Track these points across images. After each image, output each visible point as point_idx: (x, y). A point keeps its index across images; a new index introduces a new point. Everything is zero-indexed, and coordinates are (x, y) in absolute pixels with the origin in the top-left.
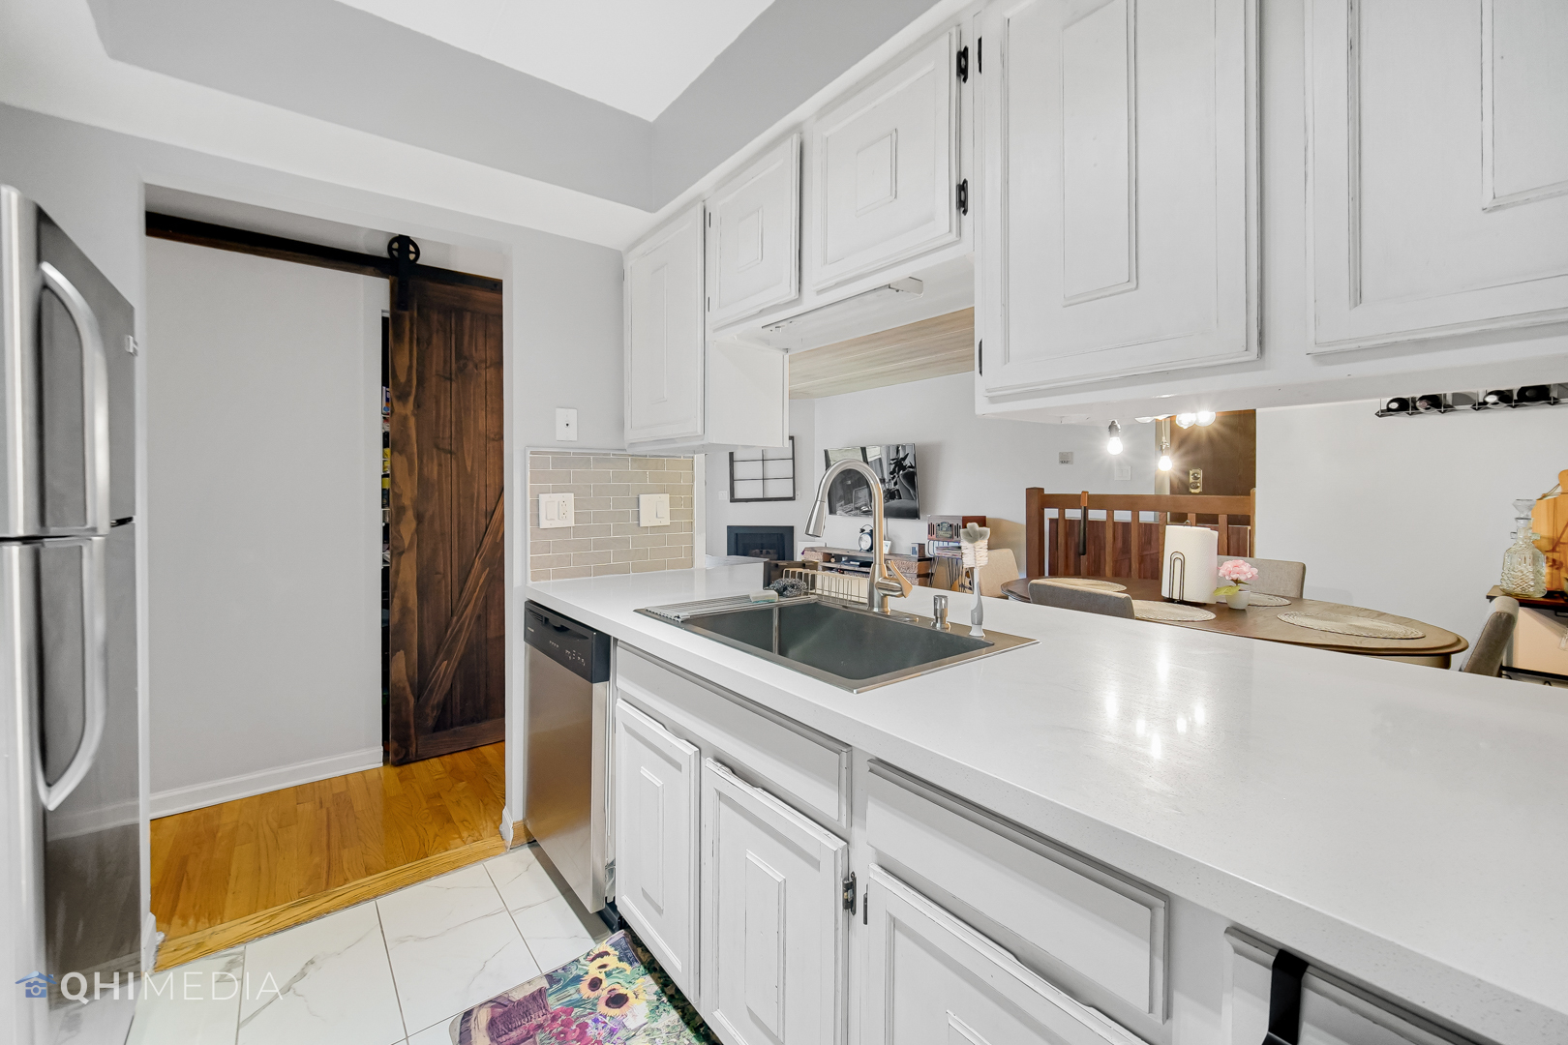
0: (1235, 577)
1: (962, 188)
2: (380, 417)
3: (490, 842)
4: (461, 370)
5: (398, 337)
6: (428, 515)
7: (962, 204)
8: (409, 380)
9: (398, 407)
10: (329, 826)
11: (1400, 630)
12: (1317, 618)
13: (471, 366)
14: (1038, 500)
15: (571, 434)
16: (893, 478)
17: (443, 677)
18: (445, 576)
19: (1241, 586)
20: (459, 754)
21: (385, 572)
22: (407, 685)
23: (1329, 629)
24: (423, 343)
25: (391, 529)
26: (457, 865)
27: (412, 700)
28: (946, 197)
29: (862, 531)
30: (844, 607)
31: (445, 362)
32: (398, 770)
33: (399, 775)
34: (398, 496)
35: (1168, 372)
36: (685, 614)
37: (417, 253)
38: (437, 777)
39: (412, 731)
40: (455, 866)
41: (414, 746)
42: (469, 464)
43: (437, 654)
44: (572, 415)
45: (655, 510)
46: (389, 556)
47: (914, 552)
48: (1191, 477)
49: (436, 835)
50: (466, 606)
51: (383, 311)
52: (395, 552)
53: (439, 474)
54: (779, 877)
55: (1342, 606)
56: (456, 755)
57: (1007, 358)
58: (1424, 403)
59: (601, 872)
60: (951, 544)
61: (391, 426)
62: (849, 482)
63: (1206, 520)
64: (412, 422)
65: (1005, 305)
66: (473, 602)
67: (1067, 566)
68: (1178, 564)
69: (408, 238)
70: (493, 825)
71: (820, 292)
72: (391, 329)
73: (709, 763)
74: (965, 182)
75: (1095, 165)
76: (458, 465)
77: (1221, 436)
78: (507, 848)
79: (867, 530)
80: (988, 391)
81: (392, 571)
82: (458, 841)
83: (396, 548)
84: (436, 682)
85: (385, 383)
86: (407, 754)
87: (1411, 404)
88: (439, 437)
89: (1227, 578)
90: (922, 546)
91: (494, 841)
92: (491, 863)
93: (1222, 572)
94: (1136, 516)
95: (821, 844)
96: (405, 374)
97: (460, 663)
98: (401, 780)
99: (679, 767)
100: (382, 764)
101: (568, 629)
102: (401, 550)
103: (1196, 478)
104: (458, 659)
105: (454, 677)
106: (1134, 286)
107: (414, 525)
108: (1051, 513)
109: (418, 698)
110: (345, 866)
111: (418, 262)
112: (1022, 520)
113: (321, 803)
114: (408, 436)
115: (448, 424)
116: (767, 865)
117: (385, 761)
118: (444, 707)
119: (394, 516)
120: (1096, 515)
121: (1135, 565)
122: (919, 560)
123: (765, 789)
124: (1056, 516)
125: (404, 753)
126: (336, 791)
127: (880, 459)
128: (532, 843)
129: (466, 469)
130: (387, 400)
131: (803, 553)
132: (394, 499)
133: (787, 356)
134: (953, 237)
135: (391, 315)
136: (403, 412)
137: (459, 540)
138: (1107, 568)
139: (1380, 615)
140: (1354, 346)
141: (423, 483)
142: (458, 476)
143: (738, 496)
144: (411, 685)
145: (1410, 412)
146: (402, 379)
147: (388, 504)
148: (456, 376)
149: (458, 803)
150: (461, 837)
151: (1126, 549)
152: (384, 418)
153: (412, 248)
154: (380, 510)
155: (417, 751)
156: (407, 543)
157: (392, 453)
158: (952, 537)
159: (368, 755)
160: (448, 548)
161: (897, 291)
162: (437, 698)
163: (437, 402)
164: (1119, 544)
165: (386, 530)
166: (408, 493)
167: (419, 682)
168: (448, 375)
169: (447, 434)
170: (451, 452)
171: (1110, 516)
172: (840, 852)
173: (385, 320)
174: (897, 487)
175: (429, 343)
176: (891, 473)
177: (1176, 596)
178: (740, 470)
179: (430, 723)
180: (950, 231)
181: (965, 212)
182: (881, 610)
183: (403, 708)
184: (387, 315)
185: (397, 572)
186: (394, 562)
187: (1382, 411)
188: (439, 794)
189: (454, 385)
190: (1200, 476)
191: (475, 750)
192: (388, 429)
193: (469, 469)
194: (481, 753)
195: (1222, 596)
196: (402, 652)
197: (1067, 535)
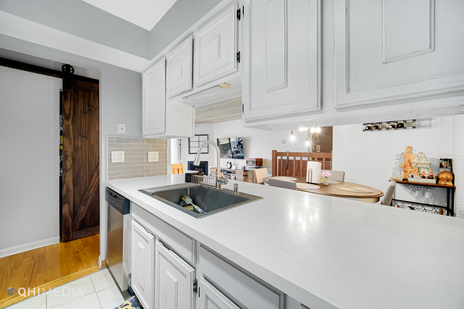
0: (325, 176)
1: (238, 54)
2: (59, 125)
3: (94, 267)
4: (90, 110)
5: (66, 98)
6: (77, 158)
7: (238, 59)
8: (70, 113)
9: (66, 122)
10: (34, 266)
11: (367, 190)
12: (347, 187)
13: (93, 109)
14: (275, 154)
15: (124, 132)
16: (237, 147)
17: (83, 212)
18: (83, 178)
19: (327, 178)
20: (89, 237)
21: (61, 178)
22: (69, 215)
23: (349, 191)
24: (75, 101)
25: (63, 163)
26: (80, 276)
27: (71, 220)
28: (234, 57)
29: (228, 162)
30: (209, 188)
31: (84, 107)
32: (65, 244)
33: (65, 245)
34: (65, 152)
35: (296, 114)
36: (153, 191)
37: (73, 70)
38: (79, 245)
39: (71, 230)
40: (79, 277)
41: (72, 235)
42: (92, 141)
43: (81, 204)
44: (124, 126)
45: (153, 156)
46: (62, 172)
47: (242, 169)
48: (317, 147)
49: (74, 266)
50: (91, 188)
51: (60, 89)
52: (64, 170)
53: (81, 145)
54: (175, 280)
55: (354, 184)
56: (87, 237)
57: (250, 109)
58: (374, 128)
59: (127, 277)
60: (253, 166)
61: (63, 128)
62: (225, 148)
63: (320, 160)
64: (71, 127)
65: (250, 92)
66: (94, 187)
67: (283, 173)
68: (310, 172)
69: (70, 65)
70: (96, 261)
71: (198, 87)
72: (63, 95)
73: (157, 242)
74: (239, 52)
75: (275, 47)
76: (88, 141)
77: (323, 136)
78: (99, 269)
79: (229, 162)
80: (245, 119)
81: (63, 177)
82: (82, 268)
83: (65, 169)
84: (80, 213)
85: (61, 113)
86: (69, 238)
87: (371, 128)
88: (81, 132)
89: (323, 176)
90: (244, 167)
91: (95, 267)
92: (92, 275)
93: (322, 174)
94: (301, 159)
95: (187, 270)
96: (68, 111)
97: (89, 207)
98: (65, 247)
99: (148, 242)
100: (59, 242)
101: (117, 197)
102: (66, 170)
103: (318, 148)
104: (88, 206)
105: (87, 212)
106: (286, 86)
107: (71, 161)
108: (279, 158)
109: (73, 219)
110: (37, 280)
111: (74, 74)
112: (271, 159)
113: (33, 258)
114: (70, 132)
115: (85, 128)
116: (172, 276)
117: (61, 241)
118: (83, 222)
119: (64, 158)
120: (291, 158)
121: (301, 172)
122: (244, 171)
123: (173, 251)
124: (280, 158)
125: (68, 237)
126: (40, 253)
127: (234, 142)
128: (108, 267)
129: (91, 143)
130: (62, 119)
131: (210, 169)
132: (64, 153)
133: (194, 108)
134: (235, 70)
135: (63, 91)
136: (67, 123)
137: (88, 166)
138: (294, 173)
139: (363, 186)
140: (347, 106)
141: (75, 148)
142: (88, 145)
143: (191, 152)
144: (70, 215)
145: (371, 130)
146: (67, 112)
147: (62, 154)
148: (88, 112)
149: (85, 254)
150: (83, 266)
151: (299, 168)
152: (61, 125)
153: (71, 69)
154: (59, 157)
155: (72, 237)
156: (69, 167)
157: (63, 137)
158: (253, 164)
159: (55, 239)
160: (85, 169)
161: (222, 87)
162: (80, 219)
163: (81, 121)
164: (297, 166)
165: (61, 164)
166: (69, 151)
167: (73, 214)
168: (85, 112)
169: (84, 131)
170: (86, 137)
171: (295, 158)
172: (192, 272)
173: (61, 92)
174: (239, 150)
175: (78, 101)
176: (237, 146)
177: (310, 182)
178: (192, 144)
179: (78, 227)
180: (235, 68)
181: (239, 62)
182: (219, 188)
183: (67, 223)
184: (62, 91)
185: (65, 177)
186: (64, 174)
187: (364, 130)
188: (78, 251)
189: (87, 115)
190: (319, 147)
191: (94, 235)
192: (62, 129)
193: (92, 143)
194: (96, 236)
195: (322, 181)
196: (67, 204)
197: (283, 164)
